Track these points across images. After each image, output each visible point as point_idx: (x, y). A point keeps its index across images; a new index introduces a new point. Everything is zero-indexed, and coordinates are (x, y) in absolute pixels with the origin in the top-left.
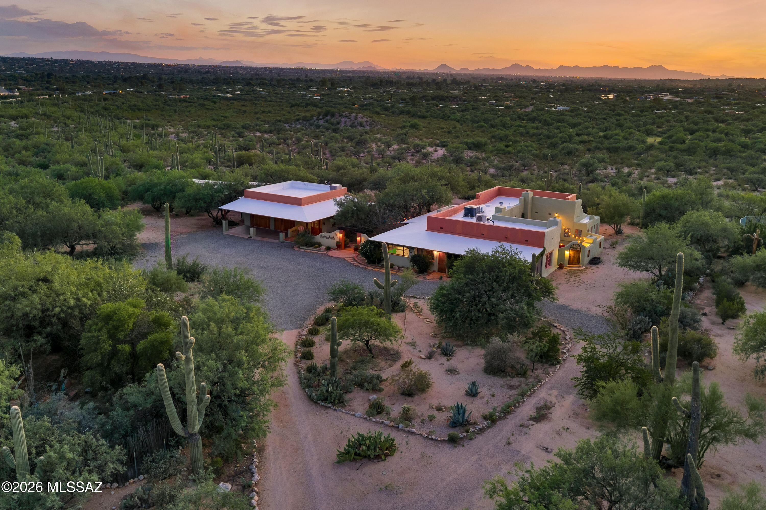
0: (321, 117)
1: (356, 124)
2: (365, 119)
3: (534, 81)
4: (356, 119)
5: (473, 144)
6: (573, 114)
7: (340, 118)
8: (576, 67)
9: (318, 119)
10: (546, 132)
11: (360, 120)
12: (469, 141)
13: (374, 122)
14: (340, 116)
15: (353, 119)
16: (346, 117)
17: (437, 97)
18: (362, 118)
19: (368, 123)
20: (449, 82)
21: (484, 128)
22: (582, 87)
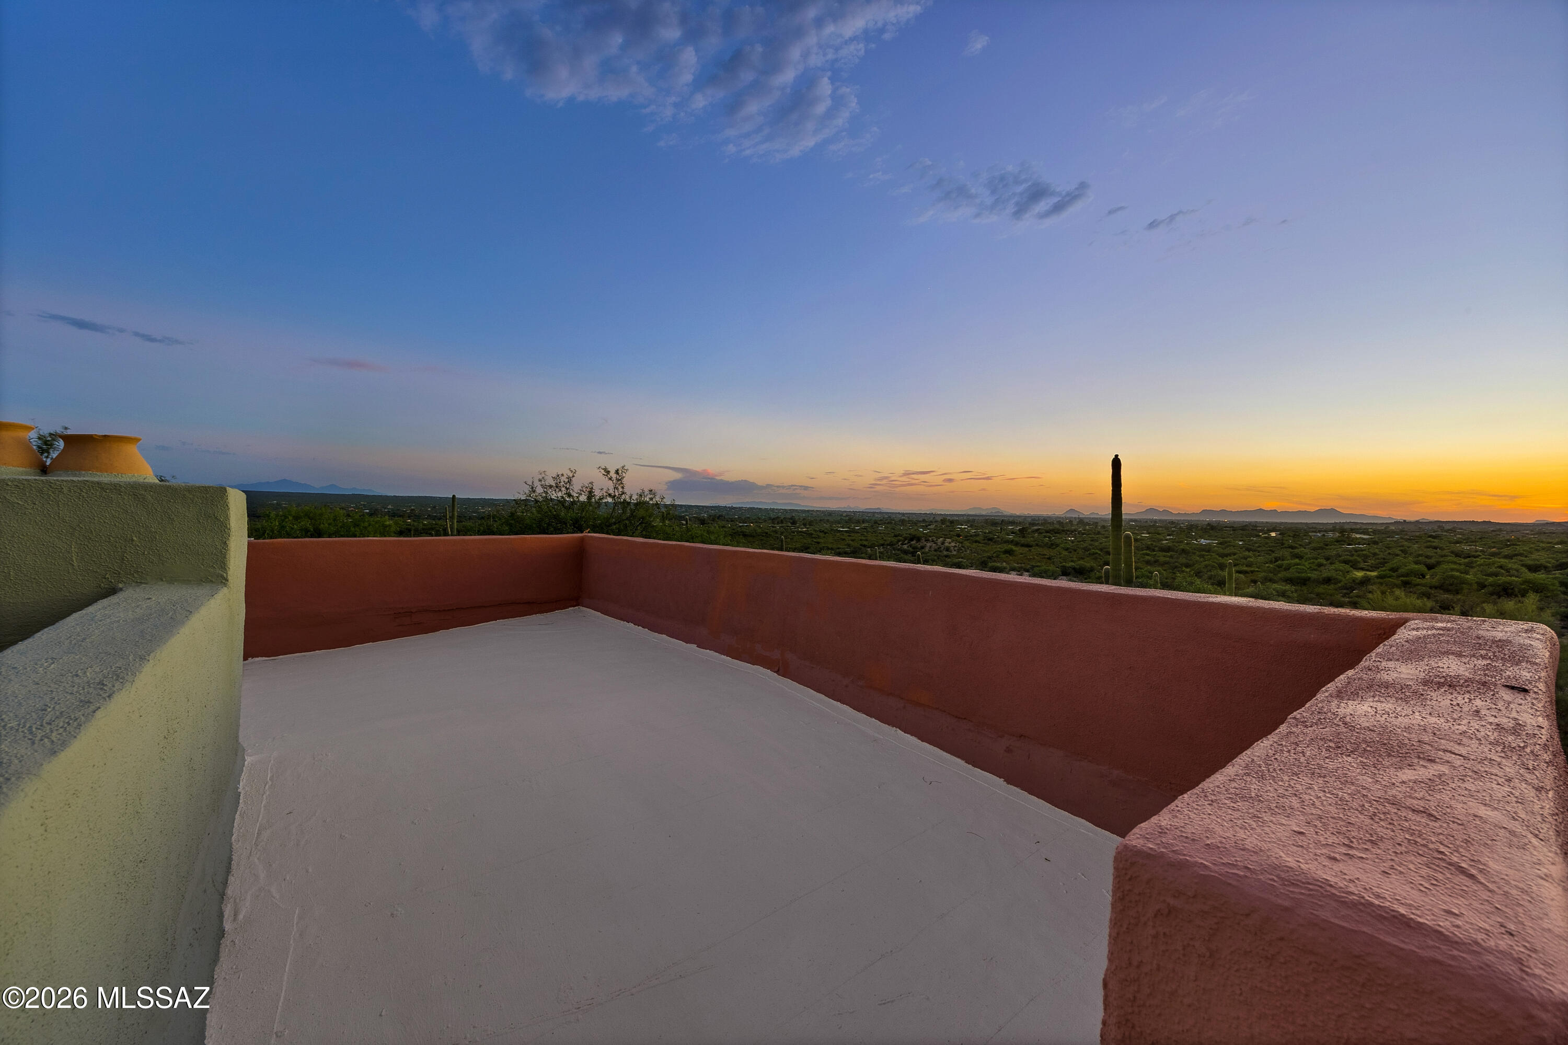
0: (906, 542)
1: (942, 549)
2: (953, 544)
3: (1172, 522)
4: (943, 543)
5: (1074, 569)
6: (1223, 546)
7: (925, 543)
8: (1223, 511)
9: (902, 544)
10: (1184, 561)
11: (947, 544)
12: (1067, 565)
13: (963, 547)
14: (926, 541)
15: (939, 544)
16: (933, 541)
17: (1053, 530)
18: (950, 543)
19: (956, 549)
20: (1075, 523)
21: (1097, 555)
22: (1233, 527)
